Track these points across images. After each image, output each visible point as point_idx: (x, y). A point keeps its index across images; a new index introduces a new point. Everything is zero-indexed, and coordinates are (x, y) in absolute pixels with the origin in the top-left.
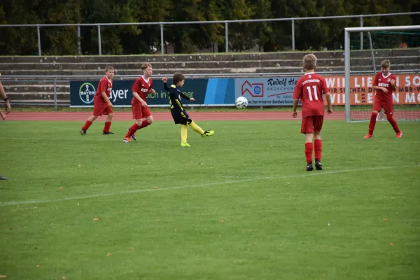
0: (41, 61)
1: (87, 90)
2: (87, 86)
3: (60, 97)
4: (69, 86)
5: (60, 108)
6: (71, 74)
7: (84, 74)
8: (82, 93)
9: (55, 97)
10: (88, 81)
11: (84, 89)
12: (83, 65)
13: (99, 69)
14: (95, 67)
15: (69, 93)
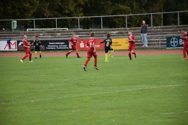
0: (153, 29)
1: (174, 41)
2: (174, 39)
3: (162, 44)
4: (166, 39)
5: (162, 49)
6: (166, 34)
7: (172, 34)
8: (172, 42)
9: (160, 44)
10: (174, 37)
11: (173, 40)
12: (171, 30)
13: (179, 32)
14: (177, 31)
15: (166, 42)
